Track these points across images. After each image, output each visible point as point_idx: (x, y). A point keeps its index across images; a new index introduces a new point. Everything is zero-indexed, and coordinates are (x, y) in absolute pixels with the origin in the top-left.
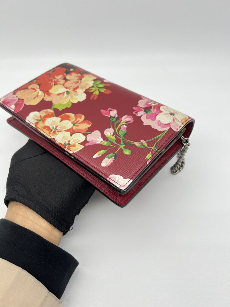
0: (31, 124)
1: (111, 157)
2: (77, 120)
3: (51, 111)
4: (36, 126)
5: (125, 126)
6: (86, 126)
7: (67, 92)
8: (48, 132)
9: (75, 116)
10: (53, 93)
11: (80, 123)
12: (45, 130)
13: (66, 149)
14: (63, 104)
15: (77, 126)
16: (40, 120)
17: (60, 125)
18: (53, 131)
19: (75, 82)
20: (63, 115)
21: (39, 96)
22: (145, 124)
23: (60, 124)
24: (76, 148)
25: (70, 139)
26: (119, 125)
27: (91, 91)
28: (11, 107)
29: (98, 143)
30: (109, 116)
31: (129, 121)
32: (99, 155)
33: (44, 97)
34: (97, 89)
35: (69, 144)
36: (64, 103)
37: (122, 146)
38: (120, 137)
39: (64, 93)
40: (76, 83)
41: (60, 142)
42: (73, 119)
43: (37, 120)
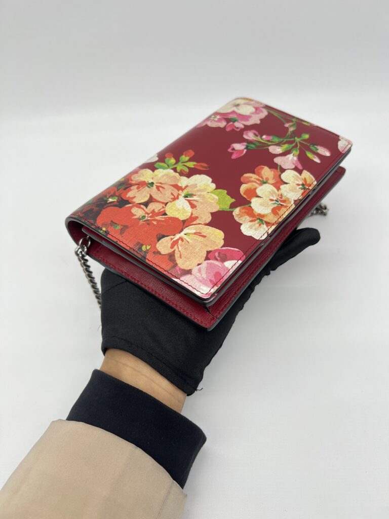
0: (270, 232)
1: (315, 148)
2: (255, 180)
3: (236, 212)
4: (273, 225)
5: (264, 137)
6: (267, 172)
7: (186, 197)
8: (283, 209)
9: (245, 183)
10: (189, 214)
11: (262, 178)
12: (281, 212)
13: (310, 188)
14: (219, 199)
15: (267, 179)
16: (261, 220)
17: (269, 197)
18: (281, 203)
19: (159, 190)
20: (245, 196)
21: (198, 231)
22: (258, 122)
23: (265, 198)
24: (307, 177)
25: (294, 184)
26: (262, 141)
27: (187, 170)
28: (230, 267)
29: (295, 158)
30: (245, 150)
31: (255, 134)
32: (315, 158)
33: (199, 224)
34: (180, 164)
35: (303, 185)
36: (217, 197)
37: (297, 140)
38: (283, 141)
39: (189, 201)
40: (161, 189)
41: (300, 195)
42: (253, 185)
43: (260, 225)
